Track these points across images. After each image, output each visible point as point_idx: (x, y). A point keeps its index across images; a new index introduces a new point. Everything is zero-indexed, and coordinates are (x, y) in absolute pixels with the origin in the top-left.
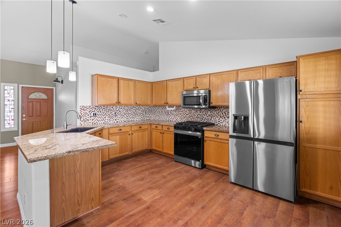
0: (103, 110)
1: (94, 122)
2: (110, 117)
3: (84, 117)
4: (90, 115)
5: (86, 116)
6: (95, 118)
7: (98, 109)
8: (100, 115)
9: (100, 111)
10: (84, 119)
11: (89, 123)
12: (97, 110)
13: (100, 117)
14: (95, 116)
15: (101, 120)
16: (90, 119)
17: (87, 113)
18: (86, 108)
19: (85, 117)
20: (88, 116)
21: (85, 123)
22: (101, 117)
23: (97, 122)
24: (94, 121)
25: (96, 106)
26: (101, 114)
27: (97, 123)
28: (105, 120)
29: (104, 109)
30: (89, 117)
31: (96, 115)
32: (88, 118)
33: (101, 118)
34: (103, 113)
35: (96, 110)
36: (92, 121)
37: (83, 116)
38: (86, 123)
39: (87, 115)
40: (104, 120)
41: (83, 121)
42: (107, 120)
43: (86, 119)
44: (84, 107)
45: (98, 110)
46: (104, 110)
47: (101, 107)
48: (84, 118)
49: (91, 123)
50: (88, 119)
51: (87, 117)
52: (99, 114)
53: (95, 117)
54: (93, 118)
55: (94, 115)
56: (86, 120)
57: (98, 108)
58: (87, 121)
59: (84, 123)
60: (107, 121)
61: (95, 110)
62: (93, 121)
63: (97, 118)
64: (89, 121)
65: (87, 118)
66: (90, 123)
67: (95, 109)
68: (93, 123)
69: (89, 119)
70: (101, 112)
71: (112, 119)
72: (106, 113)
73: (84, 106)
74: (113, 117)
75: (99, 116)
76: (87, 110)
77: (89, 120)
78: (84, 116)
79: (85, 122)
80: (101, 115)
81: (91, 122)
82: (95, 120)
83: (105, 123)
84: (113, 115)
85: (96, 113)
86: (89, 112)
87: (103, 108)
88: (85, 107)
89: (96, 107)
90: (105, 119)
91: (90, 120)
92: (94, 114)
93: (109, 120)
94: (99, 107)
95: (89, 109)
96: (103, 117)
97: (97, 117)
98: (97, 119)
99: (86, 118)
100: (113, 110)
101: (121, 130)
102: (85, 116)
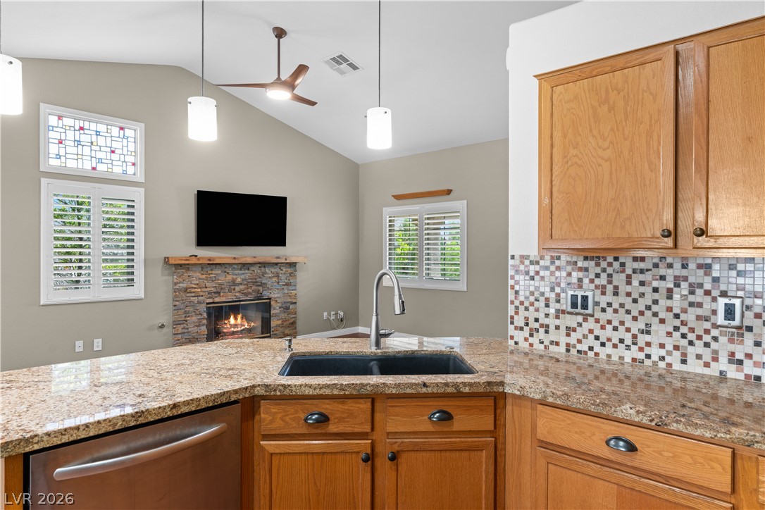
0: (635, 283)
1: (579, 347)
2: (684, 330)
3: (527, 309)
4: (558, 306)
5: (536, 304)
6: (580, 325)
7: (598, 276)
8: (609, 310)
9: (610, 288)
10: (527, 319)
11: (552, 343)
12: (592, 281)
13: (609, 322)
14: (579, 310)
15: (615, 341)
16: (558, 322)
17: (542, 294)
18: (537, 267)
19: (531, 309)
20: (547, 306)
21: (531, 340)
22: (616, 323)
23: (591, 348)
24: (579, 341)
25: (586, 258)
26: (616, 306)
27: (591, 354)
28: (648, 344)
29: (642, 277)
30: (552, 311)
31: (585, 306)
32: (547, 315)
33: (615, 329)
34: (635, 301)
35: (586, 281)
36: (568, 335)
37: (522, 303)
38: (534, 340)
39: (542, 299)
40: (641, 343)
41: (522, 329)
42: (662, 346)
43: (537, 320)
44: (527, 262)
45: (603, 280)
46: (642, 283)
47: (616, 265)
48: (526, 314)
49: (562, 349)
50: (546, 321)
51: (543, 310)
52: (603, 305)
53: (580, 319)
54: (571, 321)
55: (574, 305)
56: (536, 325)
57: (598, 270)
58: (542, 330)
59: (526, 339)
60: (663, 352)
61: (580, 280)
62: (572, 340)
63: (590, 324)
64: (553, 335)
65: (541, 315)
66: (557, 344)
67: (581, 274)
68: (574, 351)
69: (552, 322)
70: (616, 293)
71: (699, 348)
72: (656, 302)
73: (527, 257)
74: (707, 338)
75: (603, 317)
76: (542, 278)
77: (552, 328)
78: (527, 304)
79: (531, 335)
80: (622, 311)
81: (563, 340)
82: (585, 336)
83: (648, 362)
84: (707, 325)
85: (585, 298)
86: (552, 290)
87: (629, 271)
88: (532, 263)
89: (586, 264)
90: (647, 338)
91: (557, 328)
92: (574, 297)
93: (677, 354)
94: (604, 264)
95: (552, 274)
96: (636, 327)
97: (591, 320)
98: (591, 331)
99: (536, 315)
100: (708, 286)
101: (632, 448)
102: (532, 304)
